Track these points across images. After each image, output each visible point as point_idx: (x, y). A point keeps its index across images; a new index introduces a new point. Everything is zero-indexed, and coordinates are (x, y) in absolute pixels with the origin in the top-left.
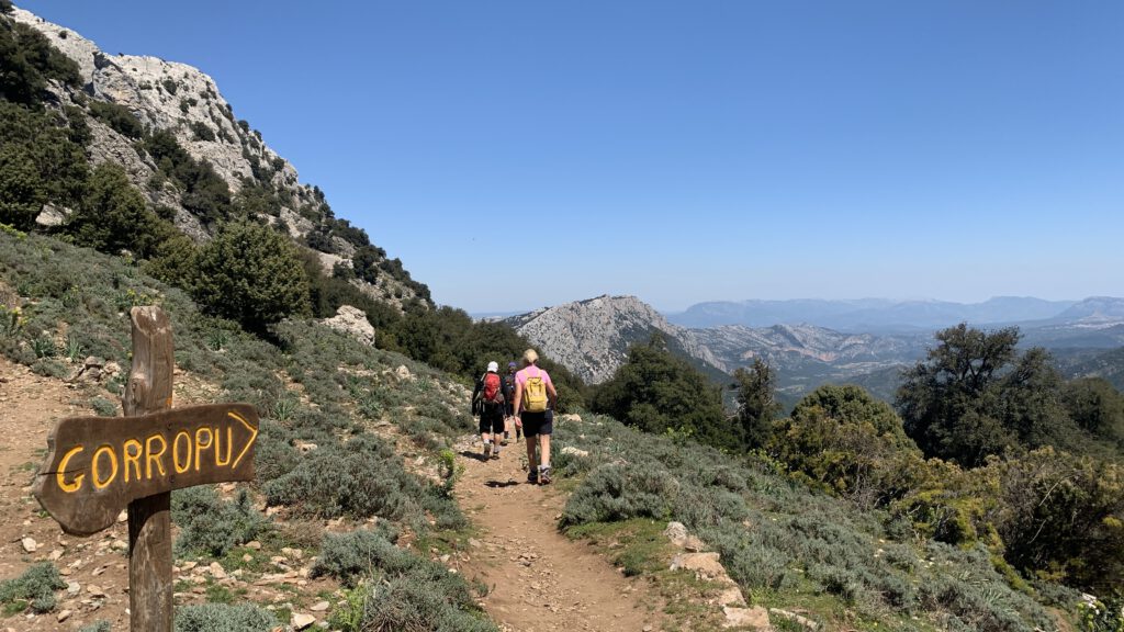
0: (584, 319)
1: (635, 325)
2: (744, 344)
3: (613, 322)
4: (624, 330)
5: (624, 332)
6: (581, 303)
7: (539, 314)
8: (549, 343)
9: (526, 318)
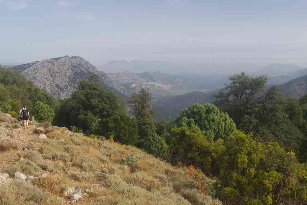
0: (56, 67)
1: (81, 71)
2: (131, 81)
3: (70, 69)
4: (76, 73)
5: (76, 74)
6: (55, 59)
7: (33, 64)
8: (38, 78)
9: (27, 66)
